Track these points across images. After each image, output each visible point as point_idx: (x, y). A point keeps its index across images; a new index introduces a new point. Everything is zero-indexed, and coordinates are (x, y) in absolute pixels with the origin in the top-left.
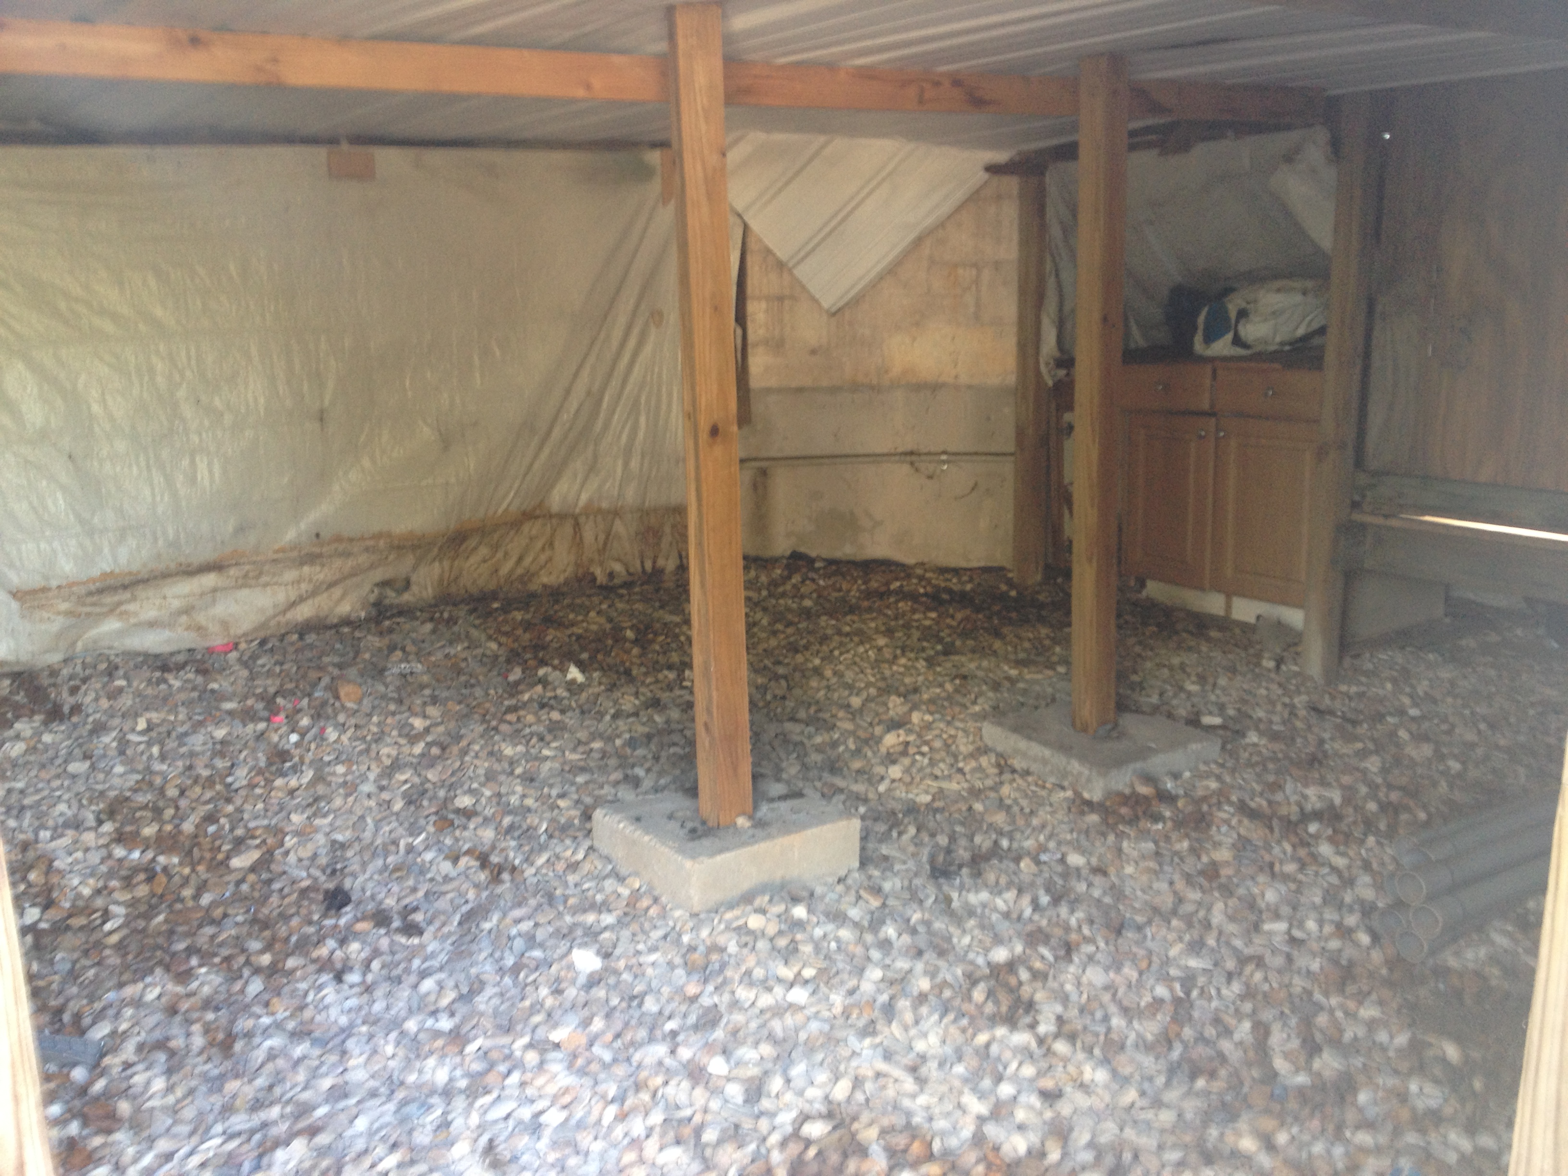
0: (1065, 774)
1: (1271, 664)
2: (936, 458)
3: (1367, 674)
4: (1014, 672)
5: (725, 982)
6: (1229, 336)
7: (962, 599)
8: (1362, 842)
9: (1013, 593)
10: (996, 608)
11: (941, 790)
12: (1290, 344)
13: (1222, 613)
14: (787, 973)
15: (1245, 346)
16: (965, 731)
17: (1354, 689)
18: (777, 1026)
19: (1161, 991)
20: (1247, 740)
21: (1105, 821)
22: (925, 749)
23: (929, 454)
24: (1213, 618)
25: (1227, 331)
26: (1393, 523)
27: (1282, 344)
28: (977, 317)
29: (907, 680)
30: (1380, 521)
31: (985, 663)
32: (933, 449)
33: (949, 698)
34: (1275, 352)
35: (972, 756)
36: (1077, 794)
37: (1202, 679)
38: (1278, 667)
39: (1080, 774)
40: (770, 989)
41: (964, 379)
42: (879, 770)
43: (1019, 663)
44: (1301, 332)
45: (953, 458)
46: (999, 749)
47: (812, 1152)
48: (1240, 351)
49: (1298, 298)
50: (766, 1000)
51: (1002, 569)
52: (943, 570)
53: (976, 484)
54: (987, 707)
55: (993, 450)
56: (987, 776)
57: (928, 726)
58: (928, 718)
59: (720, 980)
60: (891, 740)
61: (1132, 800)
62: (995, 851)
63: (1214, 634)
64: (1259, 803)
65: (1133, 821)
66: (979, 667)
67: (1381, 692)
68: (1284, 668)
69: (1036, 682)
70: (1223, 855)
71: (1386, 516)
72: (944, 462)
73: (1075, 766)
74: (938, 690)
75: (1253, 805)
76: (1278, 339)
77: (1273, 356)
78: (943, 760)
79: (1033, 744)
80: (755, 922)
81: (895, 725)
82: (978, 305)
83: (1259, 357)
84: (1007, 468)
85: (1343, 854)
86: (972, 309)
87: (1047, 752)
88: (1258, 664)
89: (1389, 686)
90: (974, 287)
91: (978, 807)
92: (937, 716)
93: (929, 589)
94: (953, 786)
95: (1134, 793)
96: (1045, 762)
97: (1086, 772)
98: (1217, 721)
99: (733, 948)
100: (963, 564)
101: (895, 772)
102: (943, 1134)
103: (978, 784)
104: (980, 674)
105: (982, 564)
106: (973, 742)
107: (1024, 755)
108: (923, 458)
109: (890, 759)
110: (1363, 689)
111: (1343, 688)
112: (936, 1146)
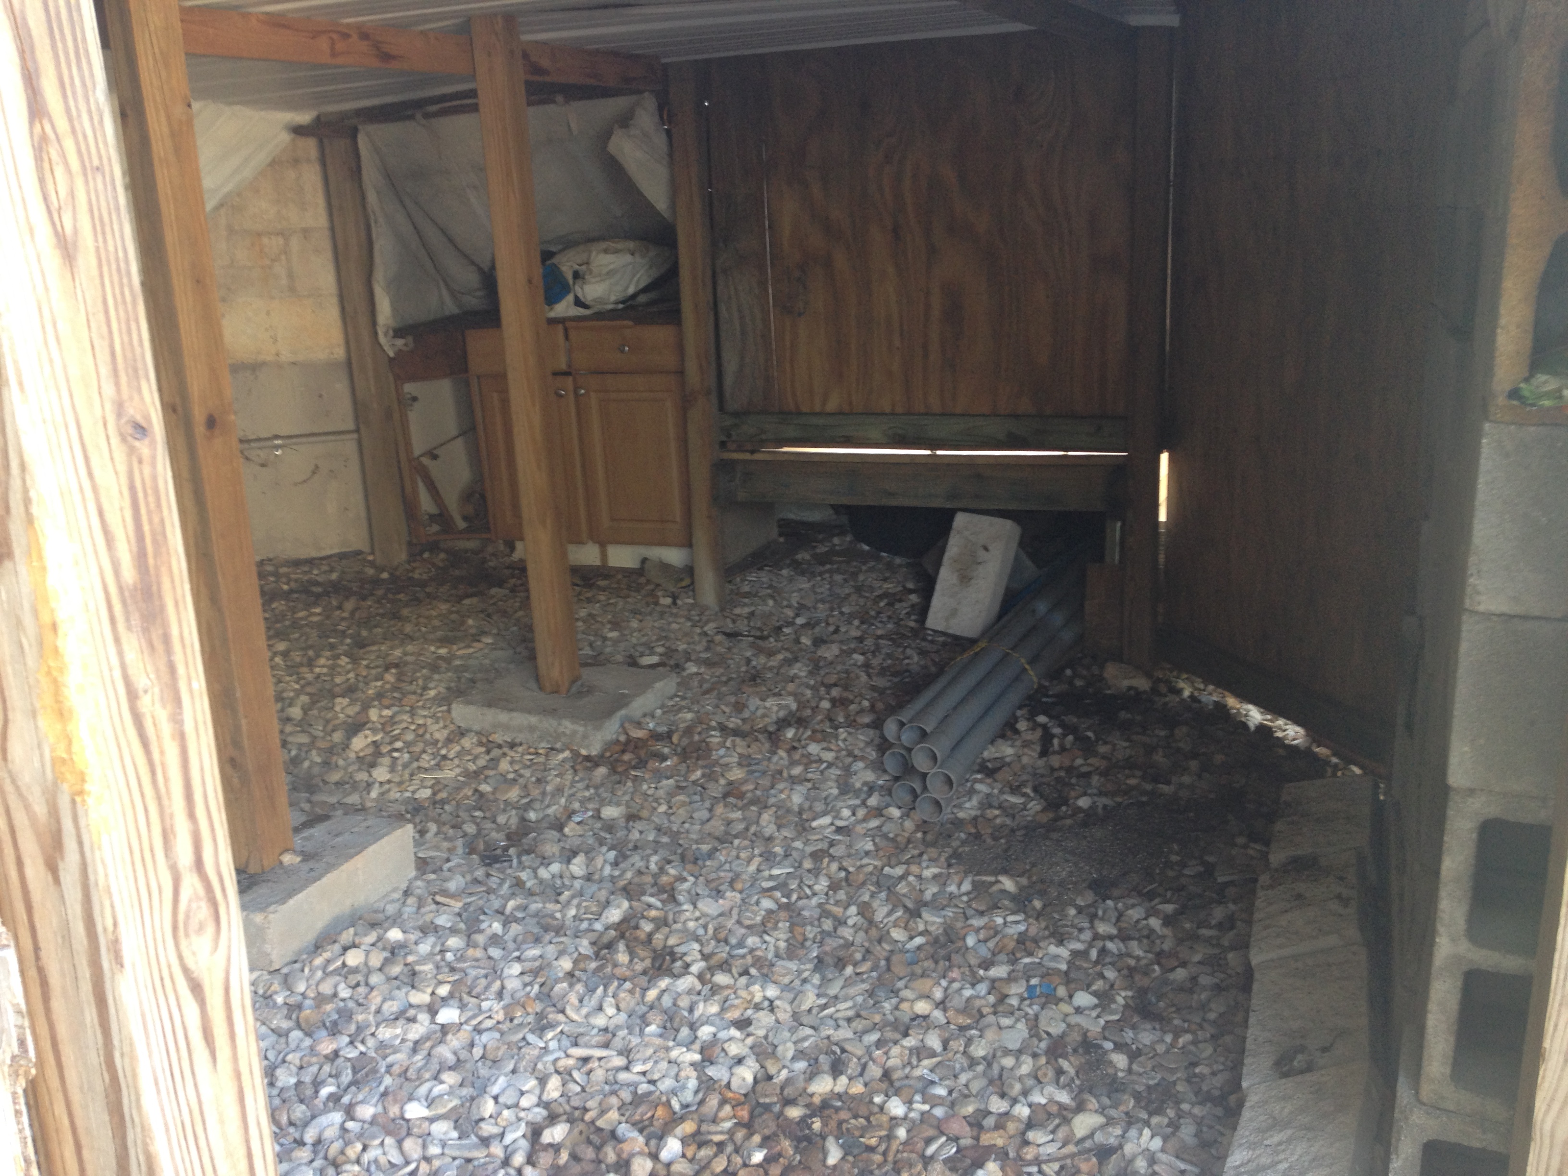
0: (558, 736)
1: (668, 601)
2: (269, 443)
3: (747, 595)
4: (443, 651)
5: (360, 1029)
6: (570, 298)
7: (336, 588)
8: (836, 737)
9: (385, 575)
10: (380, 592)
11: (438, 781)
12: (622, 302)
13: (598, 563)
14: (421, 997)
15: (585, 306)
16: (432, 717)
17: (747, 610)
18: (445, 1052)
19: (767, 904)
20: (688, 672)
21: (613, 770)
22: (398, 745)
23: (259, 440)
24: (591, 569)
25: (568, 292)
26: (758, 456)
27: (617, 303)
28: (292, 289)
29: (338, 680)
30: (747, 456)
31: (410, 648)
32: (263, 435)
33: (395, 689)
34: (612, 310)
35: (449, 741)
36: (576, 754)
37: (615, 625)
38: (674, 603)
39: (574, 733)
40: (413, 1020)
41: (286, 356)
42: (362, 776)
43: (445, 641)
44: (631, 290)
45: (288, 441)
46: (476, 727)
47: (564, 1157)
48: (581, 311)
49: (628, 258)
50: (416, 1031)
51: (359, 553)
52: (297, 563)
53: (317, 467)
54: (442, 690)
55: (330, 429)
56: (476, 758)
57: (391, 721)
58: (387, 712)
59: (353, 1028)
60: (359, 743)
61: (630, 745)
62: (525, 826)
63: (602, 583)
64: (734, 722)
65: (641, 764)
66: (405, 654)
67: (767, 609)
68: (679, 602)
69: (470, 656)
70: (737, 774)
71: (753, 452)
72: (277, 447)
73: (567, 726)
74: (379, 683)
75: (731, 725)
76: (613, 298)
77: (613, 315)
78: (424, 751)
79: (515, 714)
80: (353, 958)
81: (355, 727)
82: (291, 276)
83: (600, 316)
84: (349, 446)
85: (828, 749)
86: (284, 282)
87: (533, 720)
88: (656, 603)
89: (771, 602)
90: (283, 257)
91: (485, 788)
92: (395, 709)
93: (293, 584)
94: (448, 774)
95: (629, 740)
96: (532, 729)
97: (581, 729)
98: (655, 659)
99: (344, 992)
100: (314, 554)
101: (381, 773)
102: (674, 1092)
103: (472, 767)
104: (409, 658)
105: (336, 551)
106: (445, 727)
107: (507, 728)
108: (253, 445)
109: (369, 763)
110: (753, 608)
111: (738, 611)
112: (676, 1105)
